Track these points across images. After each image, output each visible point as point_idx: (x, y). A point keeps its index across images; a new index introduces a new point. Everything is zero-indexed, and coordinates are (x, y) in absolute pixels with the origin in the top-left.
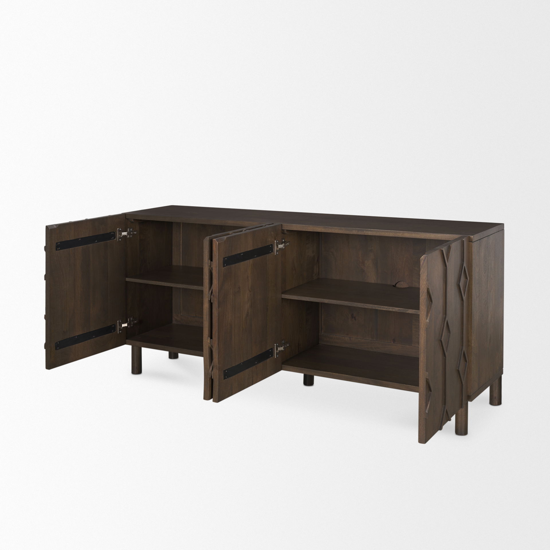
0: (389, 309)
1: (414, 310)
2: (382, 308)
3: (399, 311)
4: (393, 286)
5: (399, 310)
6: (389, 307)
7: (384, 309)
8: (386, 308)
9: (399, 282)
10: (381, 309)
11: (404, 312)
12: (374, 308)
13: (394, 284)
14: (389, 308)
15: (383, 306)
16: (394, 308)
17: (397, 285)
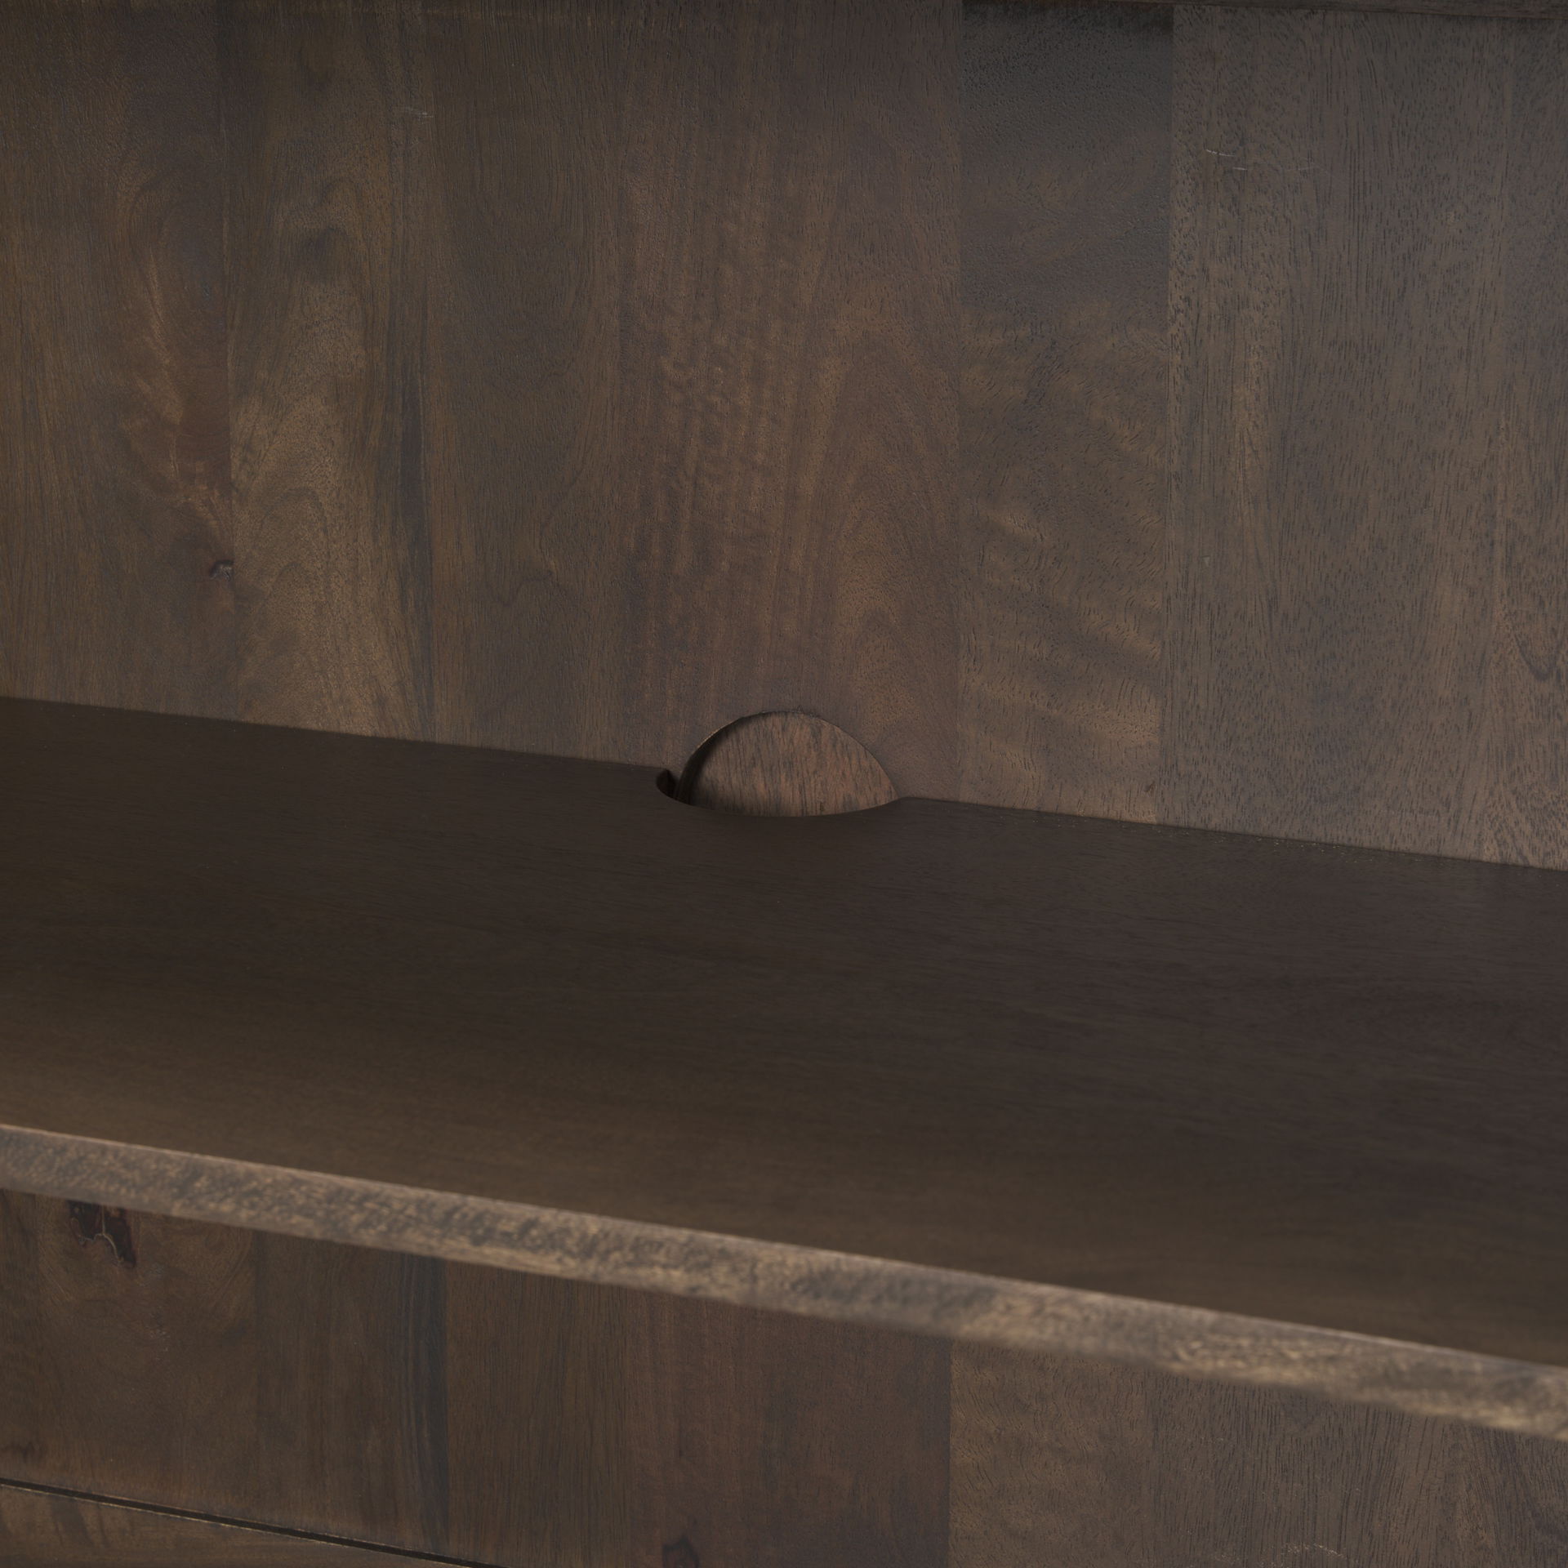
0: (641, 1252)
1: (1096, 1298)
2: (507, 1239)
3: (827, 1308)
4: (667, 783)
5: (815, 1283)
6: (634, 1229)
7: (549, 1264)
8: (588, 1248)
9: (742, 722)
10: (496, 1255)
11: (920, 1317)
12: (369, 1238)
13: (674, 760)
14: (636, 1247)
15: (527, 1211)
16: (724, 1254)
17: (718, 773)
